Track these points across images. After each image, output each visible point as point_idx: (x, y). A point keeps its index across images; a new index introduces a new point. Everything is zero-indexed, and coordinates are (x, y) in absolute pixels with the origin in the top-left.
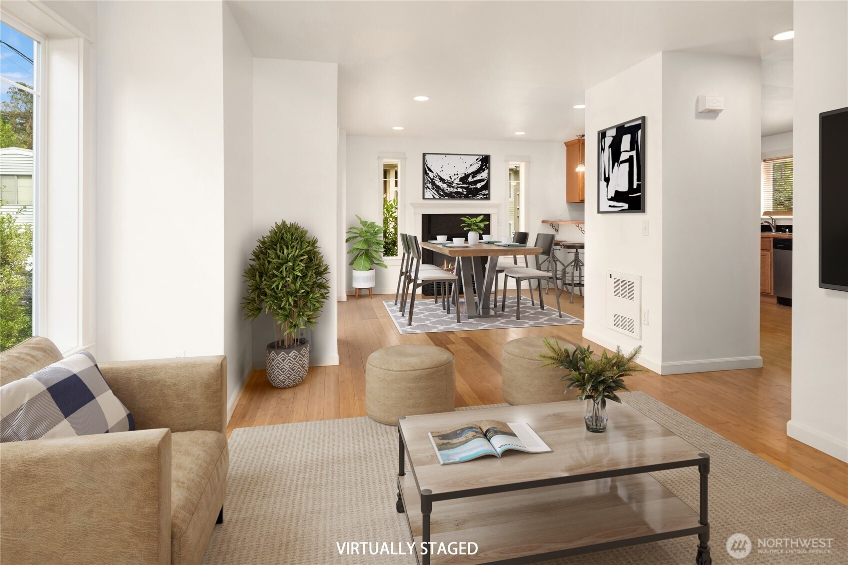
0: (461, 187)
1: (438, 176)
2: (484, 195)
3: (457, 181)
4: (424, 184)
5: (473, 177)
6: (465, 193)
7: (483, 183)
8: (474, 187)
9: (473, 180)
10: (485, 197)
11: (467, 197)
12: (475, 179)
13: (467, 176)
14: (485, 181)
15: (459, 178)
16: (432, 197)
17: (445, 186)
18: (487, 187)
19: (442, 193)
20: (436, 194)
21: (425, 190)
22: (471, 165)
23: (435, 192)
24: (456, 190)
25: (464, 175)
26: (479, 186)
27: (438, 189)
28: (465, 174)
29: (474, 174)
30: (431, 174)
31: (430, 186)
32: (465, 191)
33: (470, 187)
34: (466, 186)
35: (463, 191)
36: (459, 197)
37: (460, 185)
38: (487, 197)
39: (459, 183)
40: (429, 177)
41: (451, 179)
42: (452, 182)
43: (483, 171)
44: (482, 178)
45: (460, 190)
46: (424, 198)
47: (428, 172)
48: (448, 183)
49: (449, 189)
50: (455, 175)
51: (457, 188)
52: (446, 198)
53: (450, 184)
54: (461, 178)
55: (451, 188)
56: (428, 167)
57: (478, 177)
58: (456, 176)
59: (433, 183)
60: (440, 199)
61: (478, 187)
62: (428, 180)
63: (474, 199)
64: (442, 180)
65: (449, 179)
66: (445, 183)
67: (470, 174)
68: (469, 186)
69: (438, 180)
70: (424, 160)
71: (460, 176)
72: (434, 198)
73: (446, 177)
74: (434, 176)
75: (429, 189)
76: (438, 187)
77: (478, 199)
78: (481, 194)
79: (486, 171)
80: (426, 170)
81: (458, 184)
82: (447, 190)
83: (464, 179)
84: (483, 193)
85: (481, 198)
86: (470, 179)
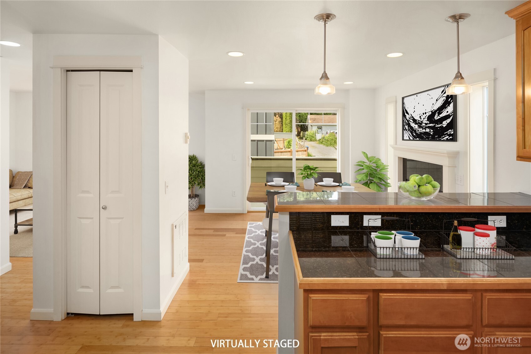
0: (429, 127)
1: (412, 117)
2: (450, 135)
3: (425, 121)
4: (403, 126)
5: (438, 115)
6: (432, 133)
7: (449, 121)
8: (440, 125)
9: (439, 117)
10: (451, 137)
11: (433, 139)
12: (441, 115)
13: (433, 113)
14: (451, 118)
15: (427, 117)
16: (408, 139)
17: (416, 126)
18: (453, 125)
19: (414, 134)
20: (411, 135)
21: (404, 132)
22: (437, 100)
23: (410, 134)
24: (424, 131)
25: (430, 113)
26: (445, 124)
27: (412, 130)
28: (432, 111)
29: (440, 110)
30: (408, 116)
31: (407, 127)
32: (432, 131)
33: (437, 126)
34: (433, 125)
35: (430, 131)
36: (427, 138)
37: (428, 125)
38: (454, 138)
39: (427, 122)
40: (407, 119)
41: (421, 119)
42: (422, 122)
43: (449, 105)
44: (448, 114)
45: (428, 130)
46: (403, 139)
47: (406, 114)
48: (419, 123)
49: (419, 129)
50: (423, 114)
51: (425, 129)
52: (418, 139)
53: (420, 124)
54: (429, 116)
55: (421, 129)
56: (405, 110)
57: (444, 114)
58: (425, 115)
59: (409, 125)
60: (413, 140)
61: (444, 126)
62: (406, 122)
63: (440, 140)
64: (415, 121)
65: (420, 120)
66: (416, 124)
67: (436, 111)
68: (435, 126)
69: (412, 121)
70: (403, 103)
71: (428, 114)
72: (410, 140)
73: (417, 118)
74: (409, 118)
75: (407, 130)
76: (412, 128)
77: (444, 141)
78: (447, 134)
79: (452, 105)
80: (405, 112)
81: (426, 124)
82: (418, 130)
83: (431, 118)
84: (449, 133)
85: (447, 139)
86: (436, 117)
